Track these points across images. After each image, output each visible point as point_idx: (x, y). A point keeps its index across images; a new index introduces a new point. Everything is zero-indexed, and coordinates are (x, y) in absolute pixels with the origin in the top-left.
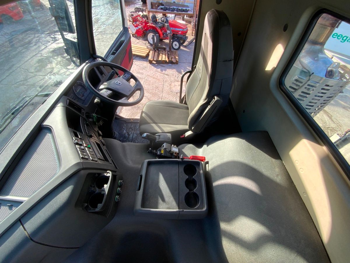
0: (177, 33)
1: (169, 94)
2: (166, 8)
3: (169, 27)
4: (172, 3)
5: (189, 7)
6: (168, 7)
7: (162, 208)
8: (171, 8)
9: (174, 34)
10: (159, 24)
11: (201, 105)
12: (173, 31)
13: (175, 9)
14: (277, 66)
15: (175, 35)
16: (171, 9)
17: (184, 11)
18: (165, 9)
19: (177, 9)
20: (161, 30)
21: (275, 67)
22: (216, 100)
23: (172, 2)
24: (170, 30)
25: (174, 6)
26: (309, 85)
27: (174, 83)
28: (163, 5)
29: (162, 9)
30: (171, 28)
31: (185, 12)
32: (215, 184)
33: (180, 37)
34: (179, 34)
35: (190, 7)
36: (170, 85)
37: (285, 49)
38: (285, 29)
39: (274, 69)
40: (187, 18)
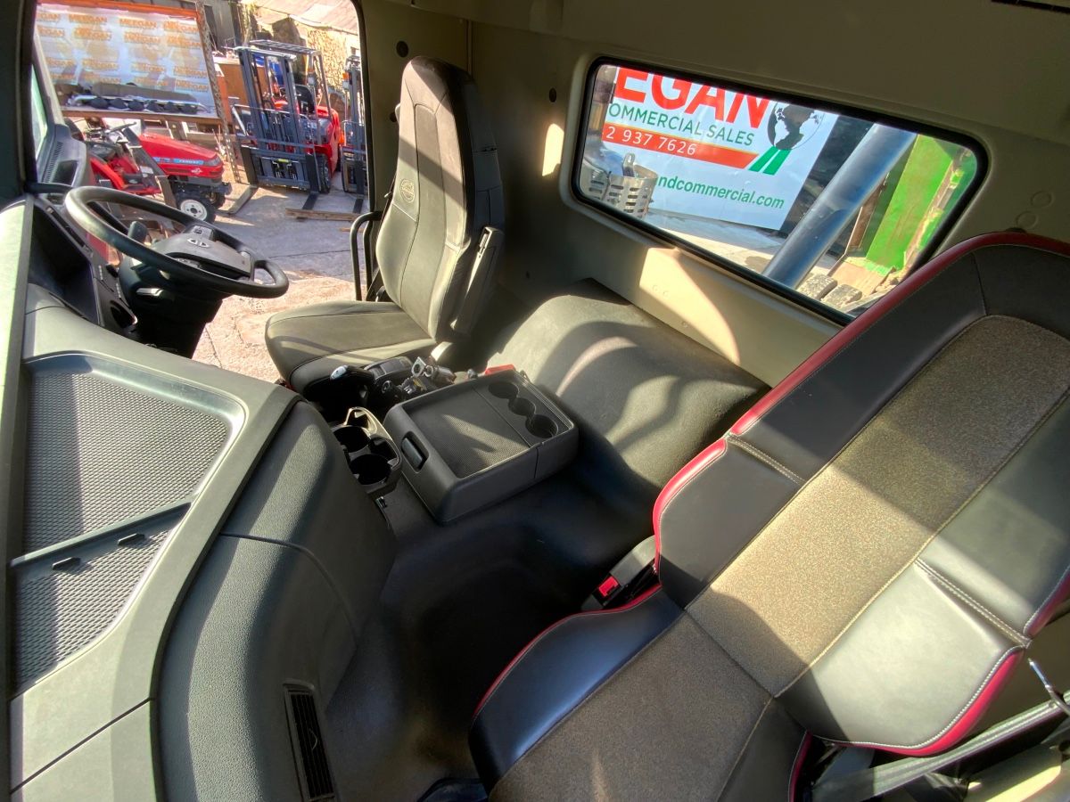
0: (184, 174)
1: (244, 355)
2: (106, 100)
3: (147, 157)
4: (123, 86)
5: (194, 100)
6: (114, 98)
7: (495, 461)
8: (127, 102)
9: (171, 178)
10: (97, 149)
11: (458, 257)
12: (164, 167)
13: (142, 103)
14: (562, 161)
15: (179, 180)
16: (127, 104)
17: (179, 109)
18: (104, 105)
19: (152, 102)
20: (113, 167)
21: (559, 162)
22: (491, 232)
23: (124, 83)
24: (152, 163)
25: (136, 95)
26: (611, 194)
27: (246, 320)
28: (88, 93)
29: (85, 103)
30: (157, 159)
31: (183, 112)
32: (559, 393)
33: (202, 186)
34: (193, 174)
35: (197, 98)
36: (235, 328)
37: (565, 130)
38: (553, 97)
39: (559, 168)
40: (192, 132)
